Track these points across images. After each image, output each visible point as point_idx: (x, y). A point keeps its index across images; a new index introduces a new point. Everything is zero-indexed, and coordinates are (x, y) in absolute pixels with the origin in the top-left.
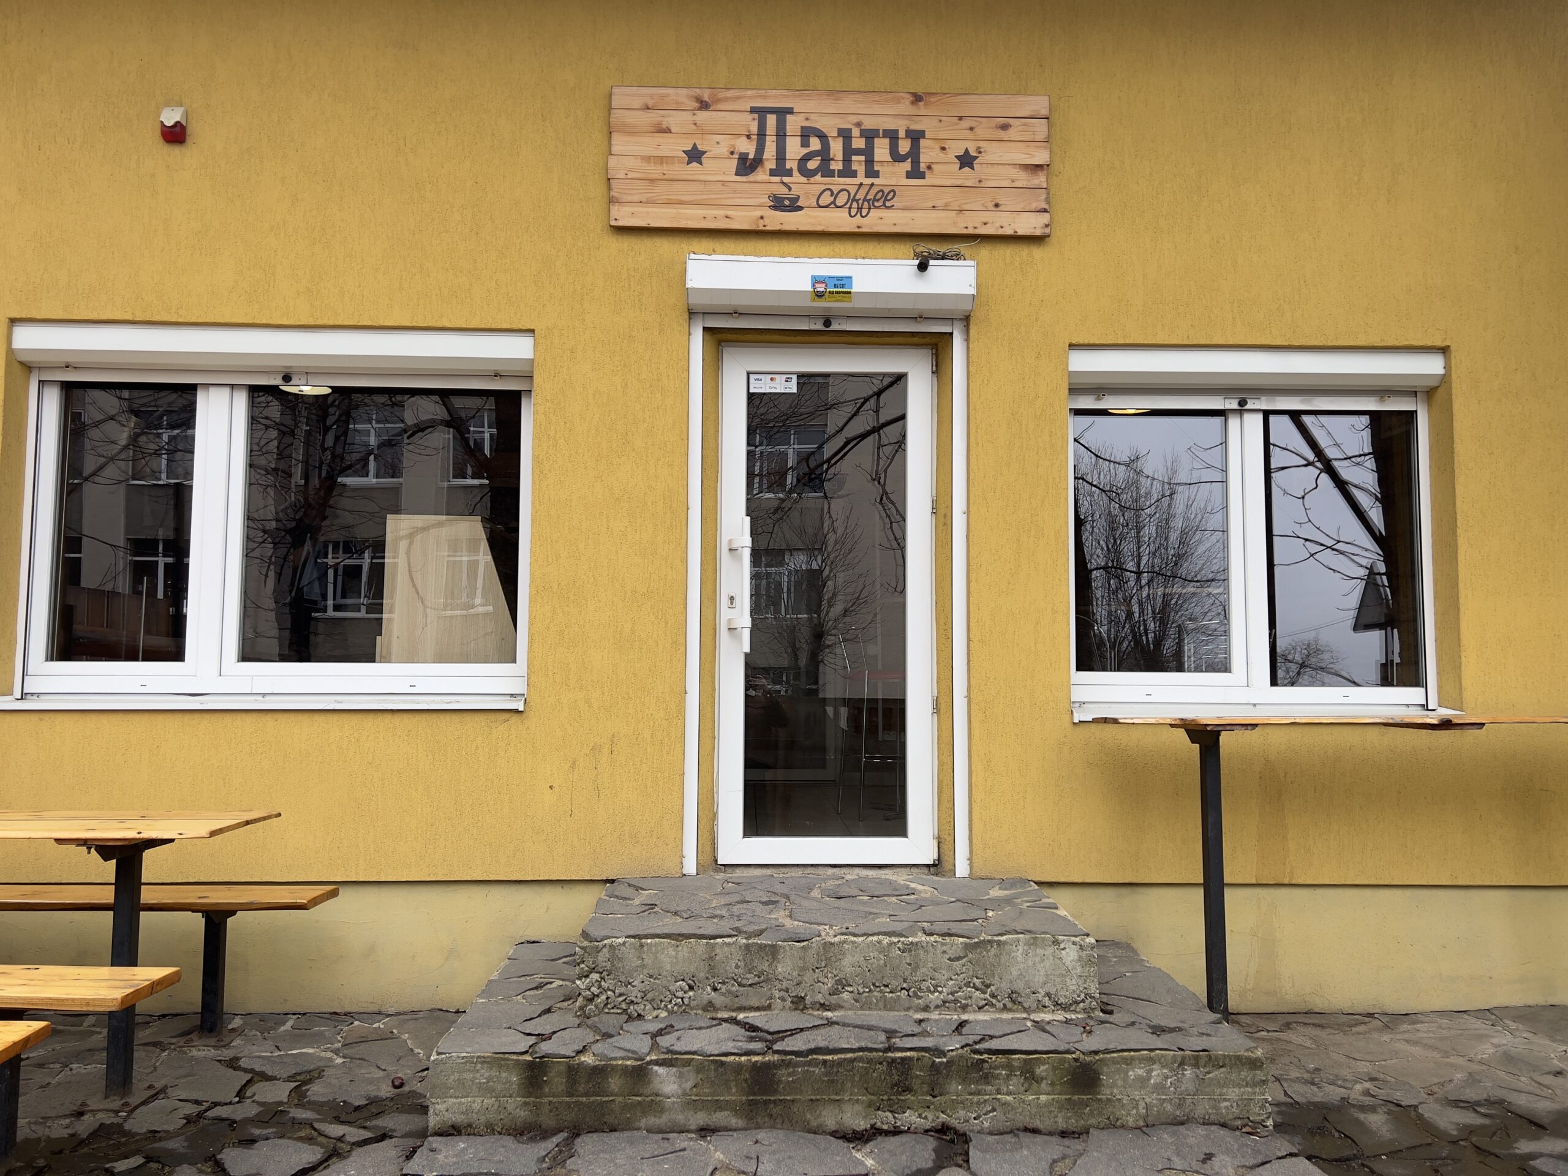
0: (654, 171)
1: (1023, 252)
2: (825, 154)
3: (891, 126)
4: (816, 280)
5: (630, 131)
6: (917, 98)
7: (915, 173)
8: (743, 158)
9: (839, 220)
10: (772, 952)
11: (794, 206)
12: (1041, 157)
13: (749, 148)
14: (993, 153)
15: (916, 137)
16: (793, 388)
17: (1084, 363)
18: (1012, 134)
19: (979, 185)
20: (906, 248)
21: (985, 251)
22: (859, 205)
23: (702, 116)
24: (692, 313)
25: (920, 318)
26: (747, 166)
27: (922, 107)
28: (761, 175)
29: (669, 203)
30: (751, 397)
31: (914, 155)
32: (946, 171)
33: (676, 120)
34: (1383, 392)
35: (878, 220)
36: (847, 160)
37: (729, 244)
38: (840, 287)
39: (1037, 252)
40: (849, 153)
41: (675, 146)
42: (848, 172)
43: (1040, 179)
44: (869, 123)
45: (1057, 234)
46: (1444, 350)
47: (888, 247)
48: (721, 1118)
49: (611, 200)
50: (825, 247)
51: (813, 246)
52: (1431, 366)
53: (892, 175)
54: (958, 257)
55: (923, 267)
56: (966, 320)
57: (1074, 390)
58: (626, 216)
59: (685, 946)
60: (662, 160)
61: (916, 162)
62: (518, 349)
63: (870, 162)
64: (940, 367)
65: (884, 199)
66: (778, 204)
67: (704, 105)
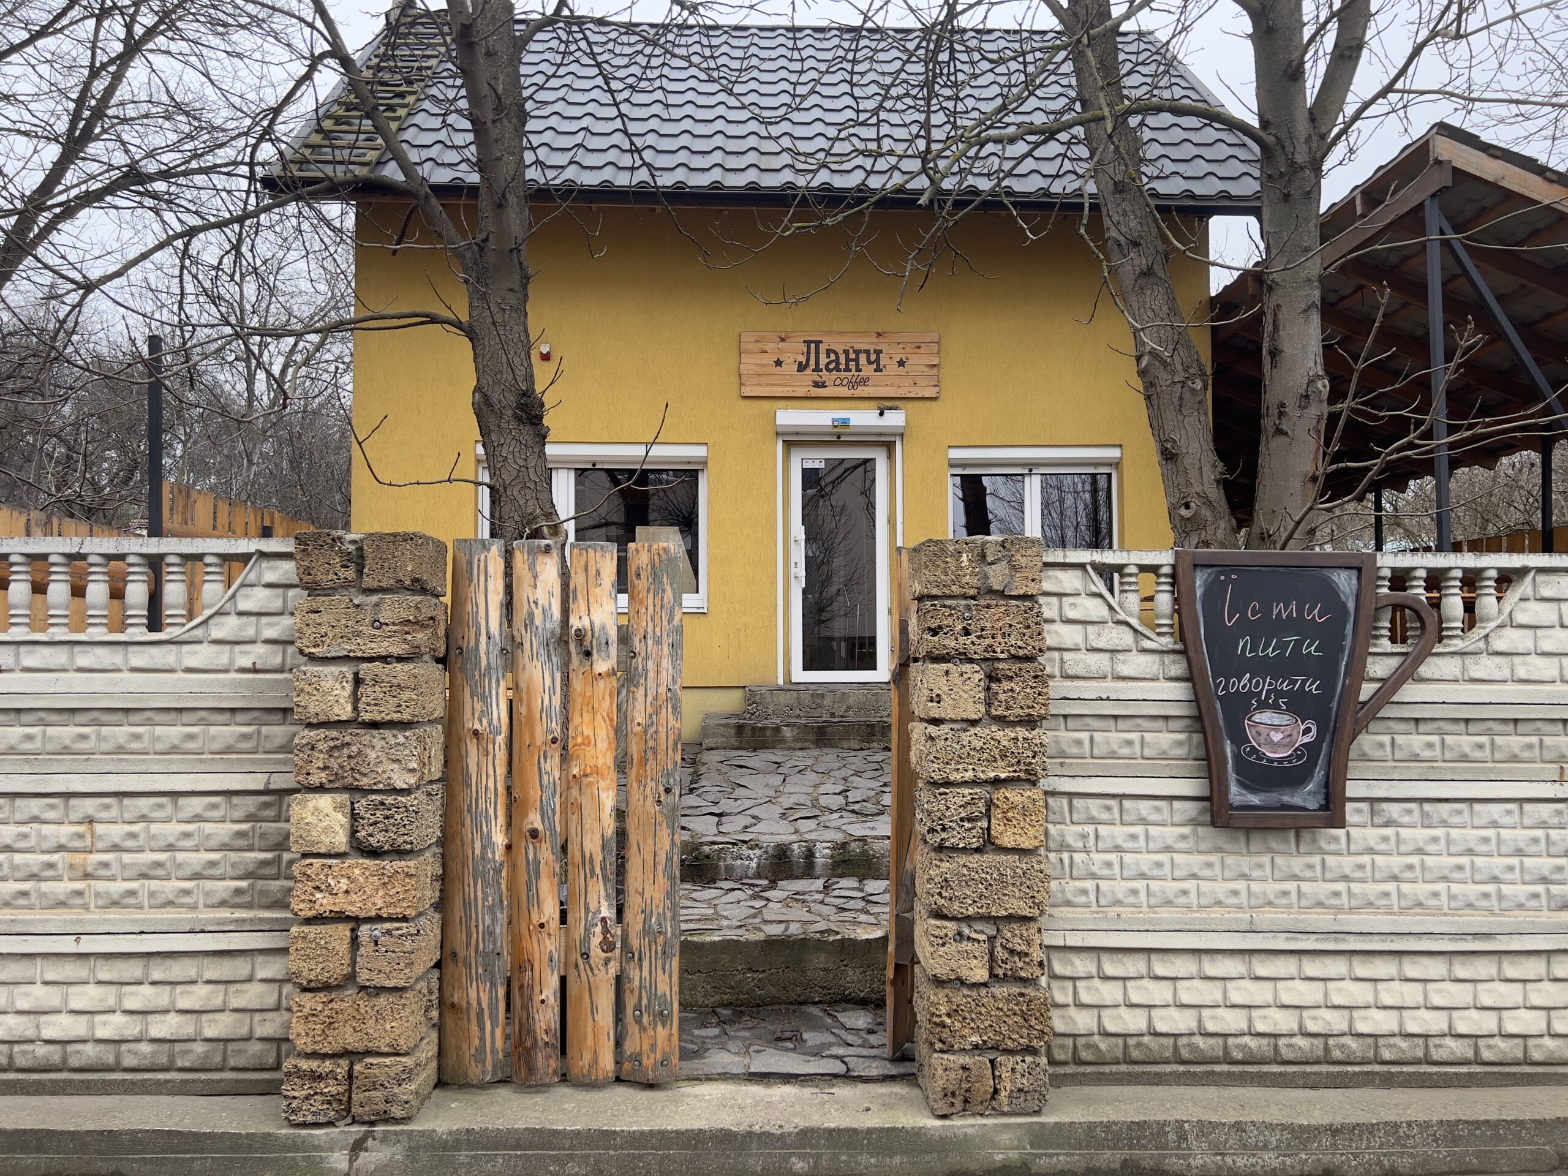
0: (761, 370)
1: (928, 404)
2: (837, 361)
3: (867, 347)
4: (834, 420)
5: (750, 352)
6: (879, 335)
7: (878, 369)
8: (800, 363)
9: (844, 391)
10: (823, 696)
11: (823, 386)
12: (935, 361)
13: (803, 359)
14: (913, 360)
15: (878, 352)
16: (823, 466)
17: (955, 454)
18: (922, 350)
19: (907, 375)
20: (874, 404)
21: (910, 405)
22: (853, 384)
23: (782, 345)
24: (777, 434)
25: (881, 434)
26: (802, 367)
27: (881, 340)
28: (808, 371)
29: (767, 385)
30: (804, 470)
31: (878, 361)
32: (891, 368)
33: (769, 347)
34: (1096, 464)
35: (861, 391)
36: (847, 364)
37: (794, 403)
38: (845, 423)
39: (934, 404)
40: (848, 360)
41: (770, 359)
42: (848, 369)
43: (934, 371)
44: (857, 347)
45: (942, 396)
46: (1120, 446)
47: (866, 403)
48: (807, 744)
49: (741, 384)
50: (838, 404)
51: (832, 404)
52: (1115, 453)
53: (868, 370)
54: (896, 408)
55: (881, 414)
56: (902, 435)
57: (952, 466)
58: (748, 391)
59: (789, 694)
60: (764, 365)
61: (878, 365)
62: (700, 452)
63: (857, 365)
64: (891, 456)
65: (864, 382)
66: (816, 385)
67: (783, 340)
